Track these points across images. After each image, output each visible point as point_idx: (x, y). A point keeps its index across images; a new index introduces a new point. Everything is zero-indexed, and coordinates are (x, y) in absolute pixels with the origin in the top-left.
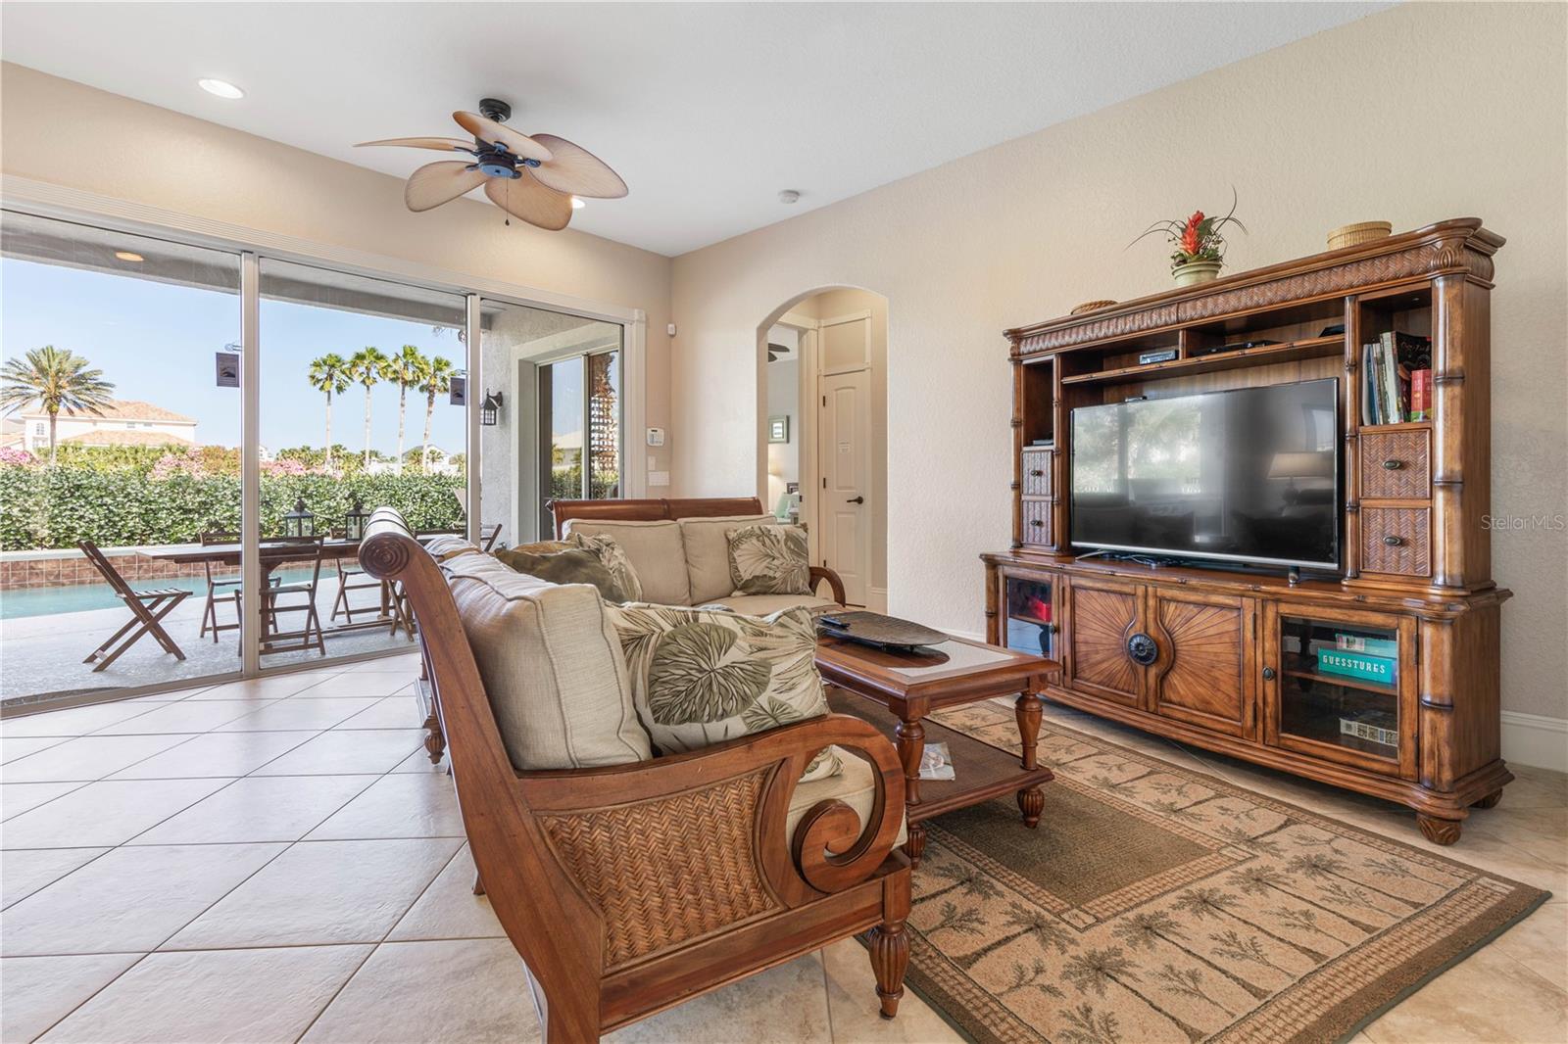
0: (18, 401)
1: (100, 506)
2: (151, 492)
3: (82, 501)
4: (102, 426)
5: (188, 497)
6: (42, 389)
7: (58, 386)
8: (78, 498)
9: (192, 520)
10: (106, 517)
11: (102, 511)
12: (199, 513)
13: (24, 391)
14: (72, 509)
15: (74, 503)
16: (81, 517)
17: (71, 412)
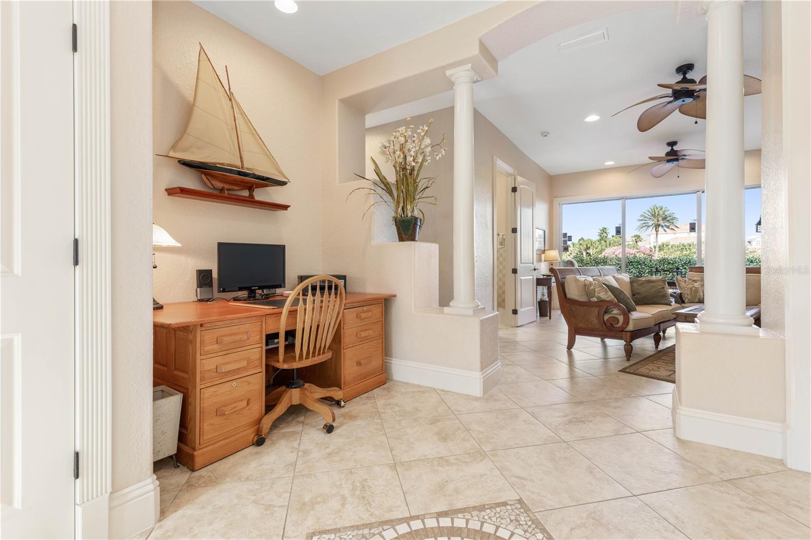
0: (645, 228)
1: (637, 268)
2: (653, 264)
3: (632, 267)
4: (678, 235)
5: (665, 266)
6: (653, 222)
7: (658, 221)
8: (631, 265)
9: (666, 274)
10: (639, 272)
11: (638, 270)
12: (669, 272)
13: (647, 224)
14: (630, 269)
15: (630, 267)
16: (632, 272)
17: (665, 231)
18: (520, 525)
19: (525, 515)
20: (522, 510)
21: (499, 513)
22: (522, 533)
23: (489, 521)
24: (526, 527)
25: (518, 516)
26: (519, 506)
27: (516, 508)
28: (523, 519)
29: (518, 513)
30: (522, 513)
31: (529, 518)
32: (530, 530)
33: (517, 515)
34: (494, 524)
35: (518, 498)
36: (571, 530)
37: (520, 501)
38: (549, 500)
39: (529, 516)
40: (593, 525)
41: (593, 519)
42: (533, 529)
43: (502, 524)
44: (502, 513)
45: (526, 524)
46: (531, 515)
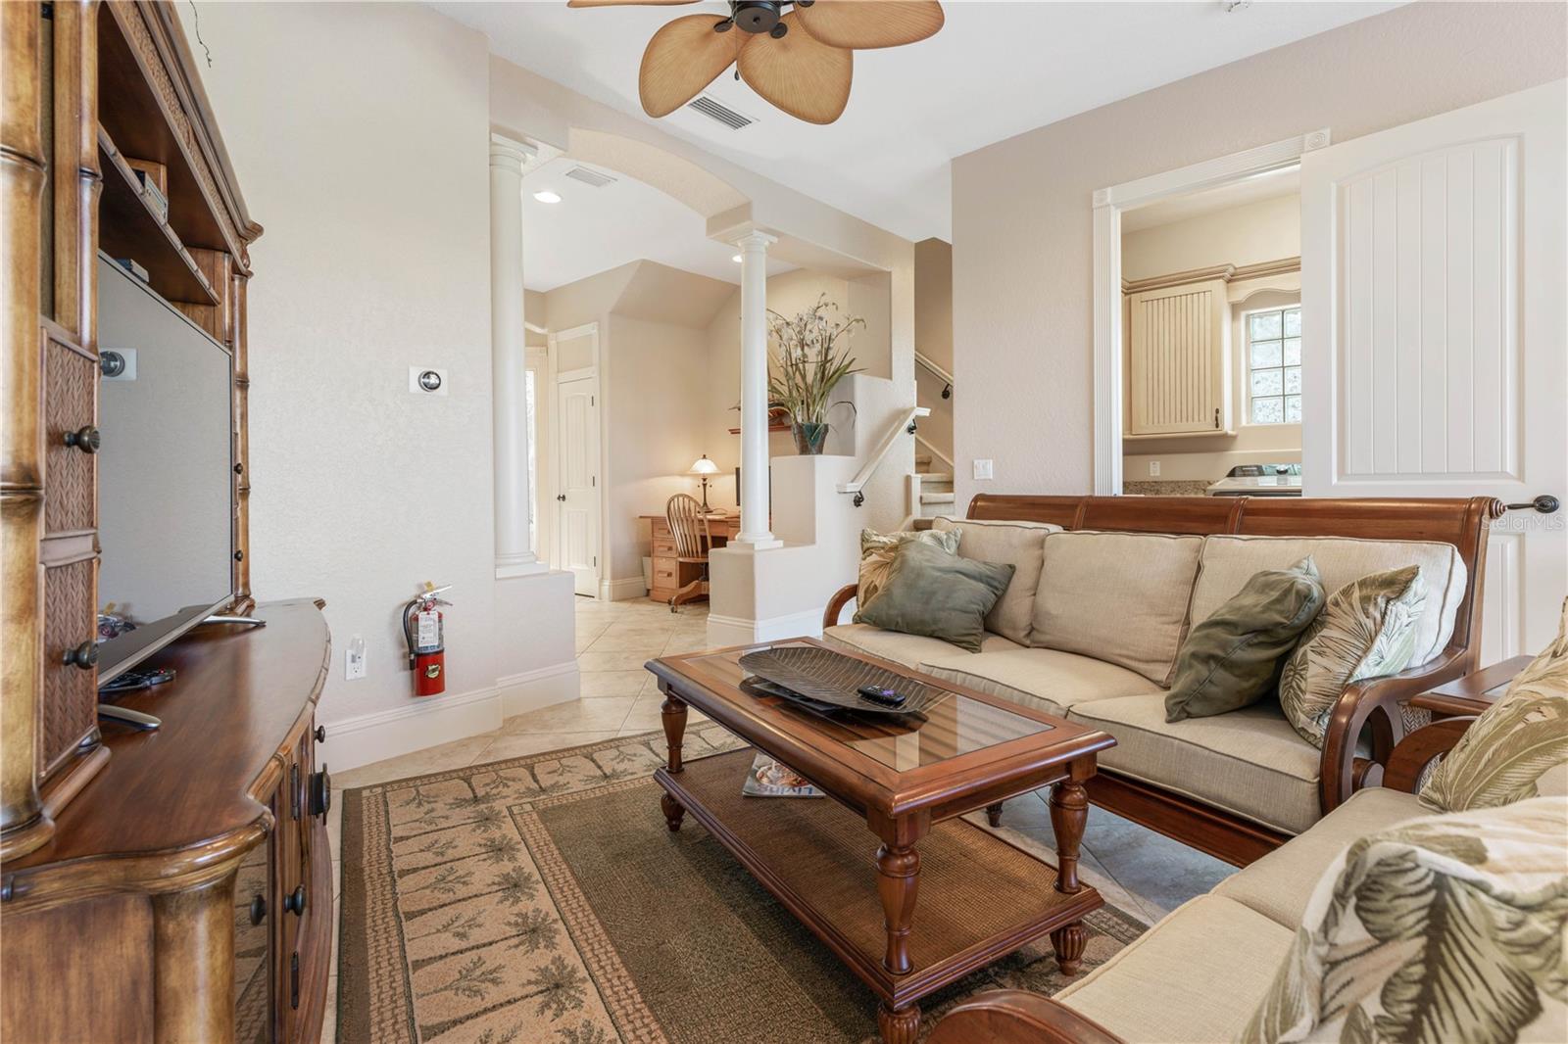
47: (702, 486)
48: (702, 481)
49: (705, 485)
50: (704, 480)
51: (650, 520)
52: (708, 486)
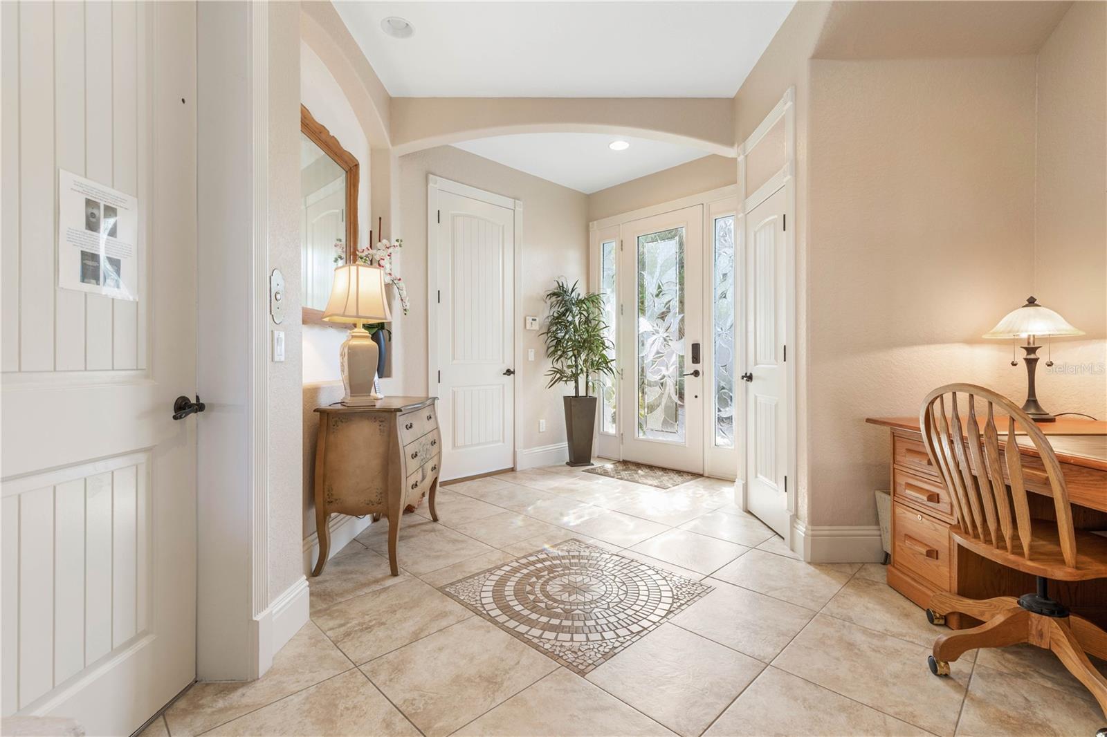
18: (569, 650)
19: (569, 660)
20: (575, 664)
21: (596, 653)
22: (564, 644)
23: (600, 642)
24: (563, 650)
25: (576, 656)
26: (580, 667)
27: (582, 664)
28: (570, 656)
29: (577, 660)
30: (574, 661)
31: (564, 658)
32: (558, 649)
33: (578, 658)
34: (593, 641)
35: (587, 675)
36: (519, 662)
37: (582, 673)
38: (551, 687)
39: (565, 660)
40: (496, 676)
41: (496, 683)
42: (555, 650)
43: (586, 645)
44: (593, 653)
45: (564, 652)
46: (563, 662)
47: (1023, 366)
48: (1023, 354)
49: (1031, 364)
50: (1030, 350)
51: (887, 429)
52: (1040, 368)
